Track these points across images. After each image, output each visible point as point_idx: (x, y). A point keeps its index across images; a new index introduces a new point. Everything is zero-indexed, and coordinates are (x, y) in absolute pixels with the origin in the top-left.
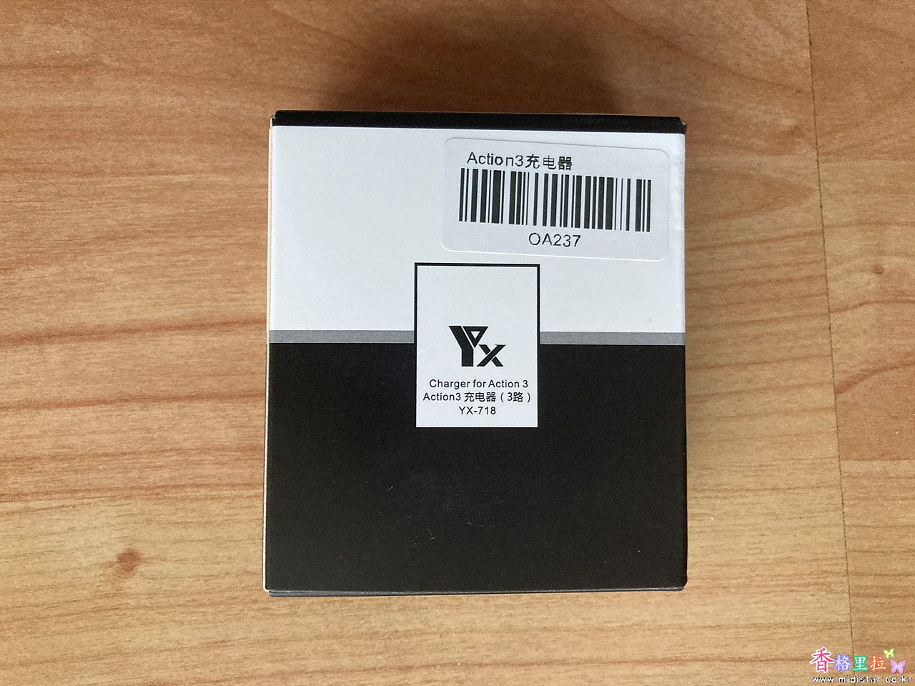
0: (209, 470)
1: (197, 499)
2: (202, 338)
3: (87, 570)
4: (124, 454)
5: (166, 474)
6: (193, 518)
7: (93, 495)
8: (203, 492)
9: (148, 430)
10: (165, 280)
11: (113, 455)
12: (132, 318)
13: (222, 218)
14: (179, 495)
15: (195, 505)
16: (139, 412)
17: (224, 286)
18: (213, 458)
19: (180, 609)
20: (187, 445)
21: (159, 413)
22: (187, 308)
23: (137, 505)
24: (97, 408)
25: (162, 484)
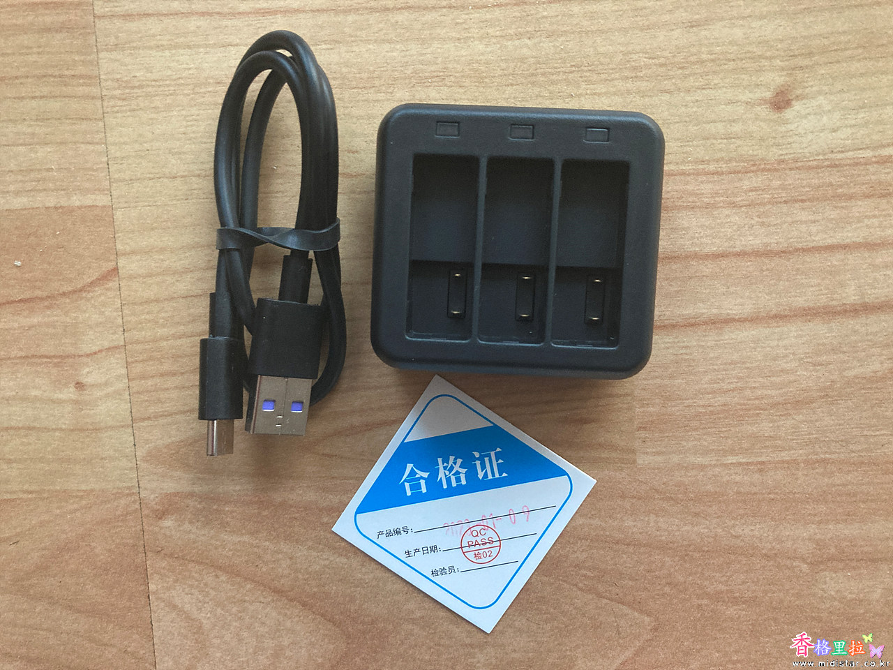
0: (707, 188)
1: (717, 161)
2: (715, 311)
3: (819, 93)
4: (786, 202)
5: (746, 184)
6: (721, 143)
7: (815, 163)
8: (712, 167)
9: (763, 224)
10: (748, 365)
11: (796, 201)
12: (779, 329)
13: (696, 423)
14: (734, 164)
15: (719, 155)
16: (772, 241)
17: (694, 360)
18: (703, 199)
19: (732, 56)
20: (727, 212)
21: (753, 240)
22: (729, 339)
23: (774, 154)
24: (812, 245)
25: (749, 175)
